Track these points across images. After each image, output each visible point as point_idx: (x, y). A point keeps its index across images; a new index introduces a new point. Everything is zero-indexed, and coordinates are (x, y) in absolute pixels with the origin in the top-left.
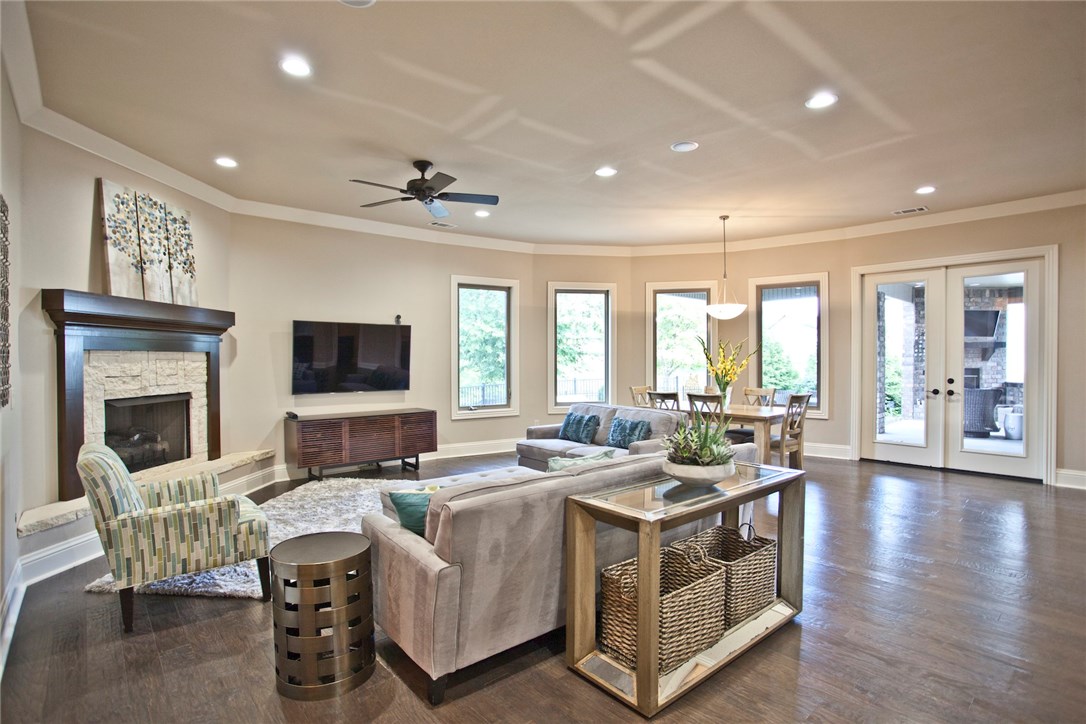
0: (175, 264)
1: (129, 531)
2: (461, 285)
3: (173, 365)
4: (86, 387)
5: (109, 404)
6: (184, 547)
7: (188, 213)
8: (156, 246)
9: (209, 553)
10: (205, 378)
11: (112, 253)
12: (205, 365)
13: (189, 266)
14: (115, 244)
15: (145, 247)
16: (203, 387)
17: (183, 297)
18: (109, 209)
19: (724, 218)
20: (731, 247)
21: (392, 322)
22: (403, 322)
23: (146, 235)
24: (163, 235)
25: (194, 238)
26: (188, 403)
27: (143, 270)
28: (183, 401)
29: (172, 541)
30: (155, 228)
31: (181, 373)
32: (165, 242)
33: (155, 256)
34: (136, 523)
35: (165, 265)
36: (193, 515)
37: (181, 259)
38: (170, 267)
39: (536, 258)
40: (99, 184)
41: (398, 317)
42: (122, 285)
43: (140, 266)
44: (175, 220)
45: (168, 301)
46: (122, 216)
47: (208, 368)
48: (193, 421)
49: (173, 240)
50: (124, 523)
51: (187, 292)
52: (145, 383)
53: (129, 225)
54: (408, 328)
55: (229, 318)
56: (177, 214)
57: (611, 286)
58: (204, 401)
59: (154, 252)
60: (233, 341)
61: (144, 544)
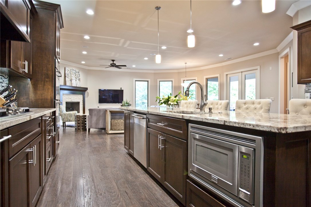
0: (77, 80)
1: (63, 115)
2: (136, 81)
3: (77, 97)
4: (63, 99)
5: (66, 103)
6: (70, 118)
7: (79, 71)
8: (74, 77)
9: (73, 119)
10: (82, 99)
11: (67, 78)
12: (82, 97)
13: (79, 80)
14: (67, 77)
15: (72, 77)
16: (82, 101)
17: (78, 85)
18: (66, 72)
19: (186, 63)
20: (187, 70)
21: (120, 89)
22: (122, 89)
23: (72, 75)
24: (75, 75)
25: (80, 75)
26: (79, 103)
27: (71, 81)
28: (78, 103)
29: (68, 117)
30: (73, 74)
31: (78, 98)
32: (75, 76)
33: (73, 79)
34: (64, 114)
35: (75, 80)
36: (71, 114)
37: (78, 79)
38: (76, 80)
39: (155, 73)
40: (65, 68)
41: (121, 88)
42: (68, 84)
43: (71, 80)
44: (77, 72)
45: (76, 86)
46: (68, 73)
47: (83, 98)
48: (80, 107)
49: (76, 76)
50: (63, 114)
51: (79, 84)
52: (72, 100)
53: (69, 74)
54: (123, 90)
55: (86, 89)
56: (77, 71)
57: (173, 80)
58: (82, 103)
59: (74, 78)
60: (88, 93)
61: (65, 117)
